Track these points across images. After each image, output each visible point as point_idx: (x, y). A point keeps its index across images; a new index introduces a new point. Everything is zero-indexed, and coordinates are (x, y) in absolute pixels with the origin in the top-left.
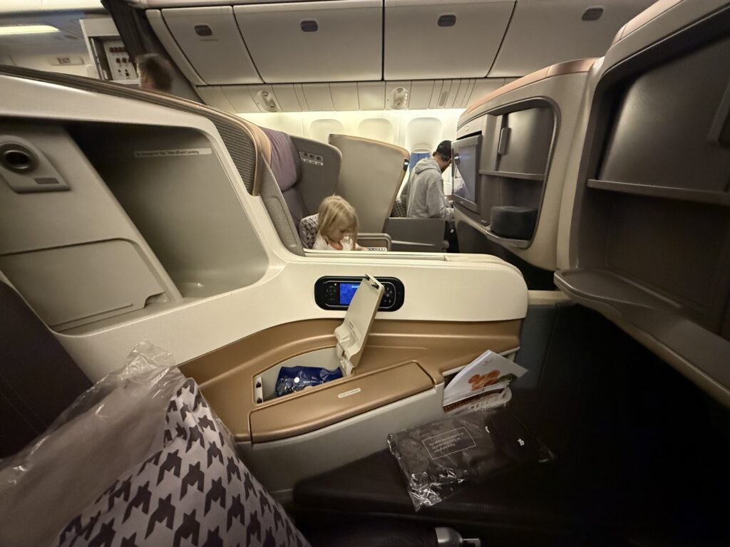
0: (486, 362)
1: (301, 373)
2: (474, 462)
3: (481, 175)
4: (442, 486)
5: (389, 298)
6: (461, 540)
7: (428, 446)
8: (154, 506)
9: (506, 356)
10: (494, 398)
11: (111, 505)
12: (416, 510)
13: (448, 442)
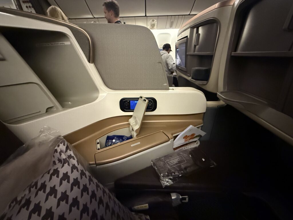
0: (190, 130)
1: (115, 138)
2: (186, 168)
3: (187, 55)
4: (173, 178)
5: (151, 106)
6: (181, 197)
7: (167, 163)
8: (48, 190)
9: (198, 128)
10: (193, 144)
11: (30, 191)
12: (163, 187)
13: (175, 161)
